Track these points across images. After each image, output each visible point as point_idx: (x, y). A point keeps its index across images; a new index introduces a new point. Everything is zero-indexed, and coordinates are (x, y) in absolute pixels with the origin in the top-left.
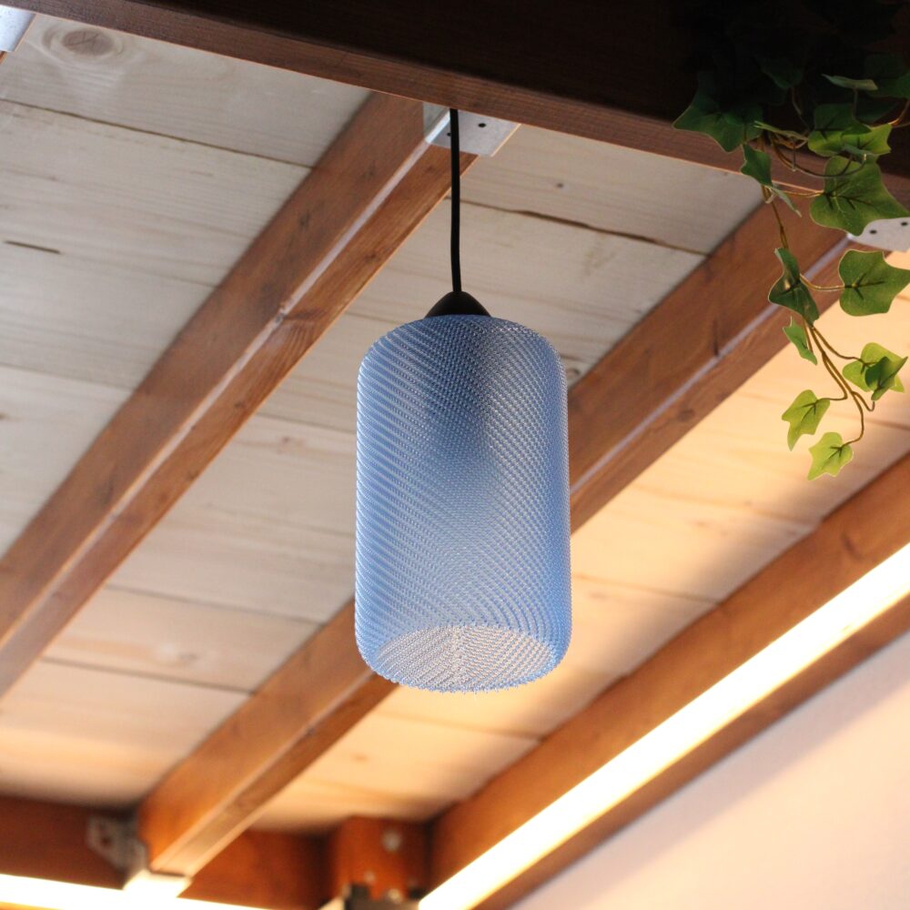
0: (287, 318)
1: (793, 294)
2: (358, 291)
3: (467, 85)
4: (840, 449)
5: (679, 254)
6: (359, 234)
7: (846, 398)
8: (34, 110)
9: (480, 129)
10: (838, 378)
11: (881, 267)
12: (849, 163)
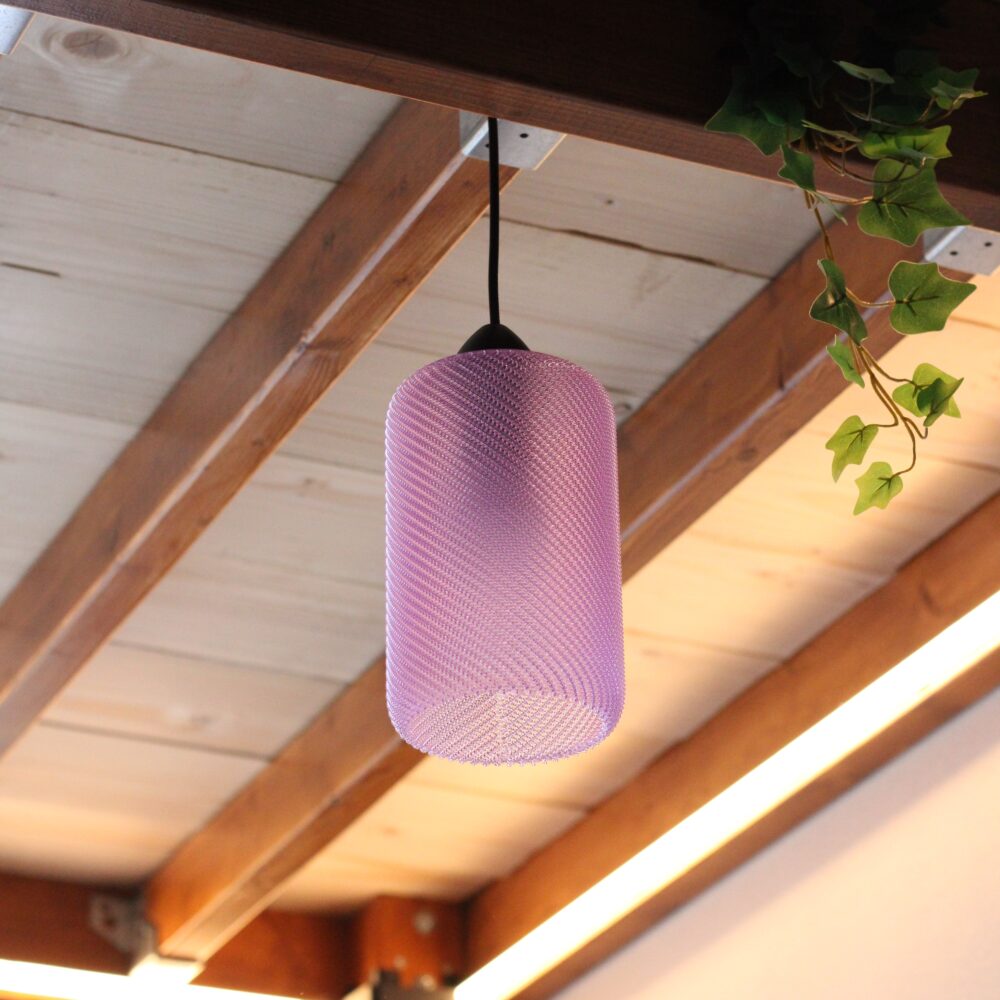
0: (310, 347)
1: (838, 309)
2: (388, 317)
3: (507, 91)
4: (889, 481)
5: (741, 277)
6: (390, 254)
7: (896, 424)
8: (31, 118)
9: (521, 139)
10: (888, 402)
11: (935, 280)
12: (904, 168)
